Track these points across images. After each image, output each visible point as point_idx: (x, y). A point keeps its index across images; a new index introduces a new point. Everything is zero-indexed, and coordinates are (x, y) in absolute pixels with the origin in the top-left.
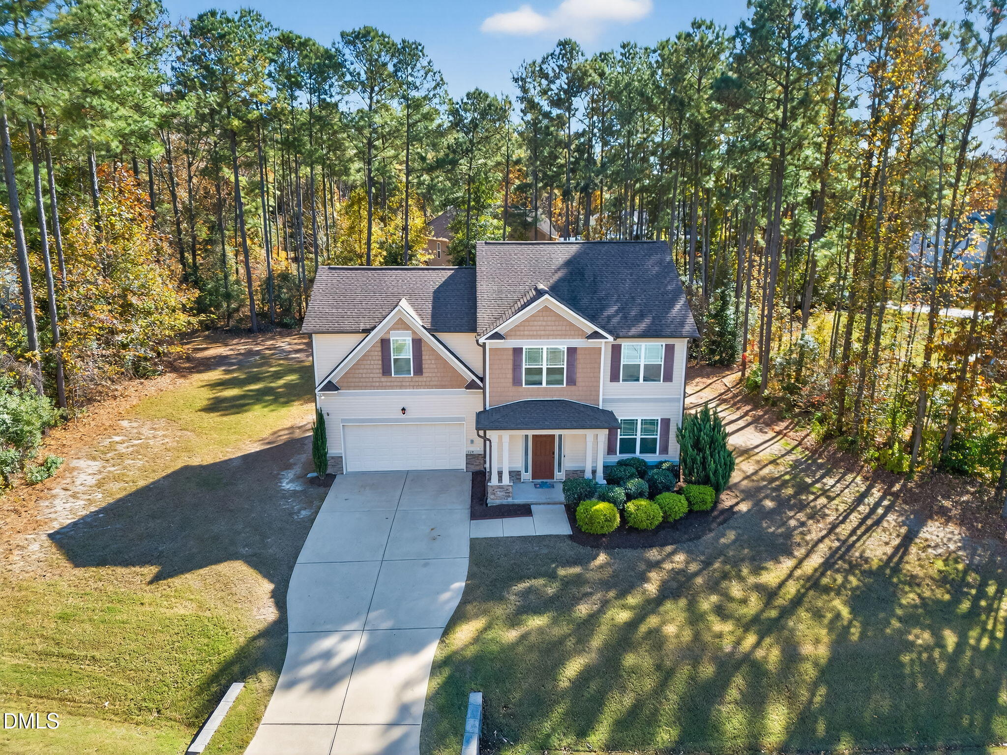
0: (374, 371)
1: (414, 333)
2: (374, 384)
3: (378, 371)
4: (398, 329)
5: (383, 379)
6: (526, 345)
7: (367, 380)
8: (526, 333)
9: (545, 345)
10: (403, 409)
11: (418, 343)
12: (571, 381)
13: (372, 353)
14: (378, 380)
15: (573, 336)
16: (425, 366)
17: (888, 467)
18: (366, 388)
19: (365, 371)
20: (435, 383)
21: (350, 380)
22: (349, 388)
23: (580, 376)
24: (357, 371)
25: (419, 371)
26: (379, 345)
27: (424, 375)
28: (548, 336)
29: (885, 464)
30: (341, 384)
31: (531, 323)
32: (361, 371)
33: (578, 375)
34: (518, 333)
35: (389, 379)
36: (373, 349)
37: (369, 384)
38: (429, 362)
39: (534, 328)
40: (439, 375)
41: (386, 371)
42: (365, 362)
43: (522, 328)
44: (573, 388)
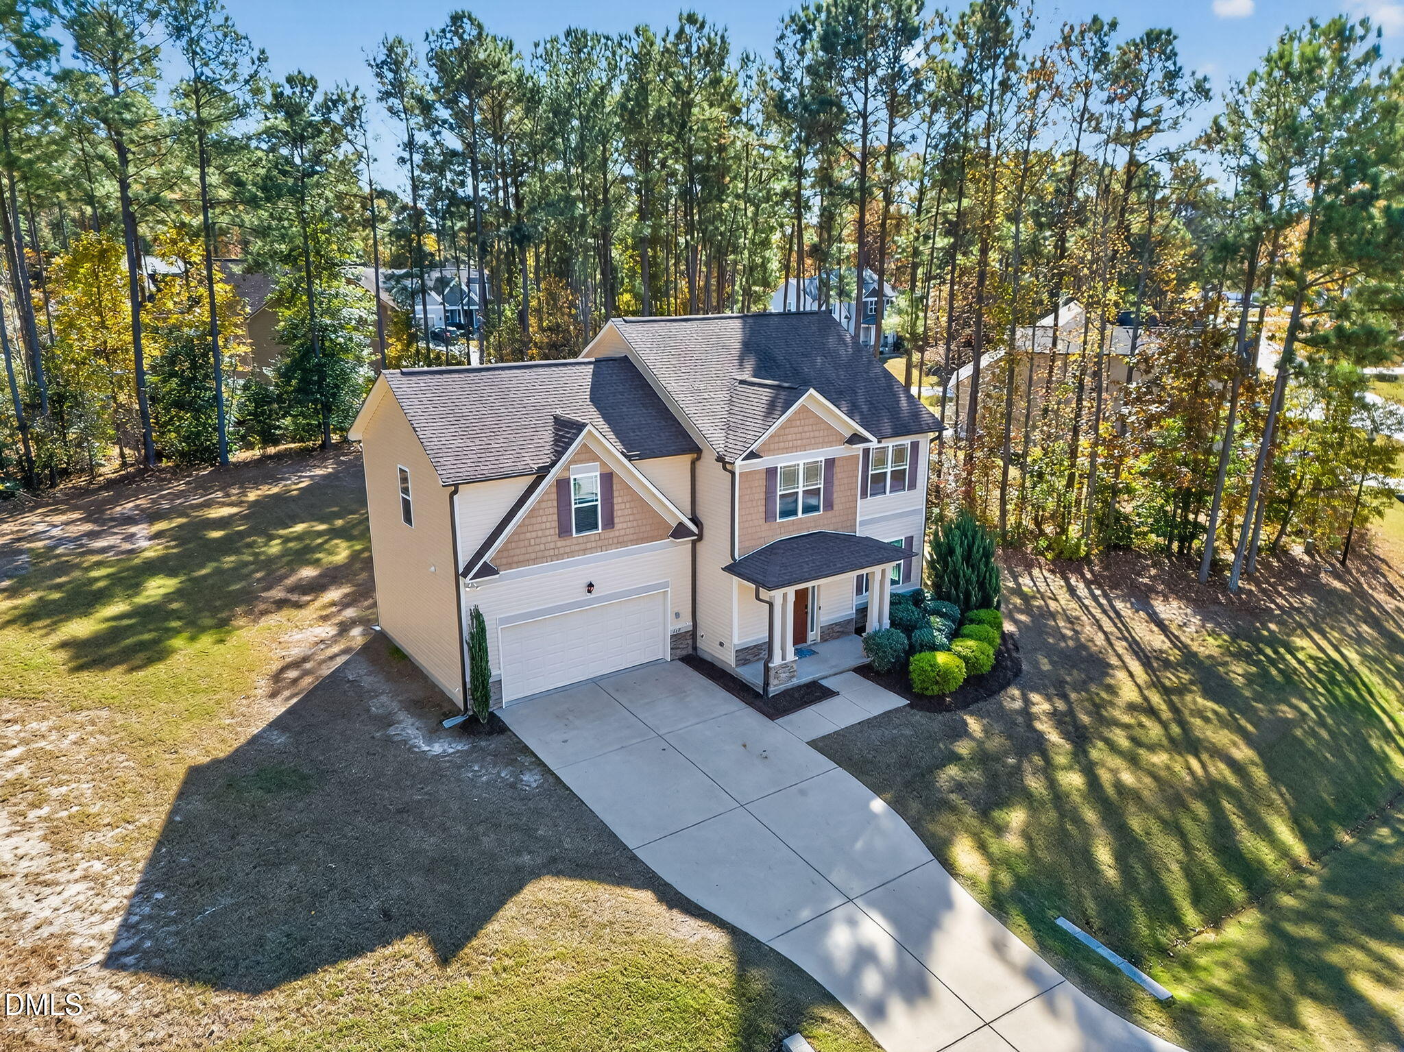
0: (547, 532)
1: (603, 464)
2: (547, 553)
3: (552, 532)
4: (581, 462)
5: (559, 544)
6: (781, 461)
7: (537, 548)
8: (782, 445)
9: (800, 460)
10: (591, 585)
11: (608, 479)
12: (829, 505)
13: (543, 505)
14: (552, 546)
15: (830, 444)
16: (617, 513)
17: (1067, 554)
18: (535, 561)
19: (534, 535)
20: (631, 537)
21: (512, 553)
22: (510, 566)
23: (837, 497)
24: (522, 537)
25: (610, 523)
26: (554, 489)
27: (617, 526)
28: (804, 447)
29: (1061, 552)
30: (498, 562)
31: (787, 431)
32: (528, 535)
33: (835, 495)
34: (772, 447)
35: (568, 542)
36: (546, 497)
37: (539, 554)
38: (623, 506)
39: (789, 437)
40: (635, 524)
41: (564, 531)
42: (534, 521)
43: (777, 439)
44: (830, 514)
